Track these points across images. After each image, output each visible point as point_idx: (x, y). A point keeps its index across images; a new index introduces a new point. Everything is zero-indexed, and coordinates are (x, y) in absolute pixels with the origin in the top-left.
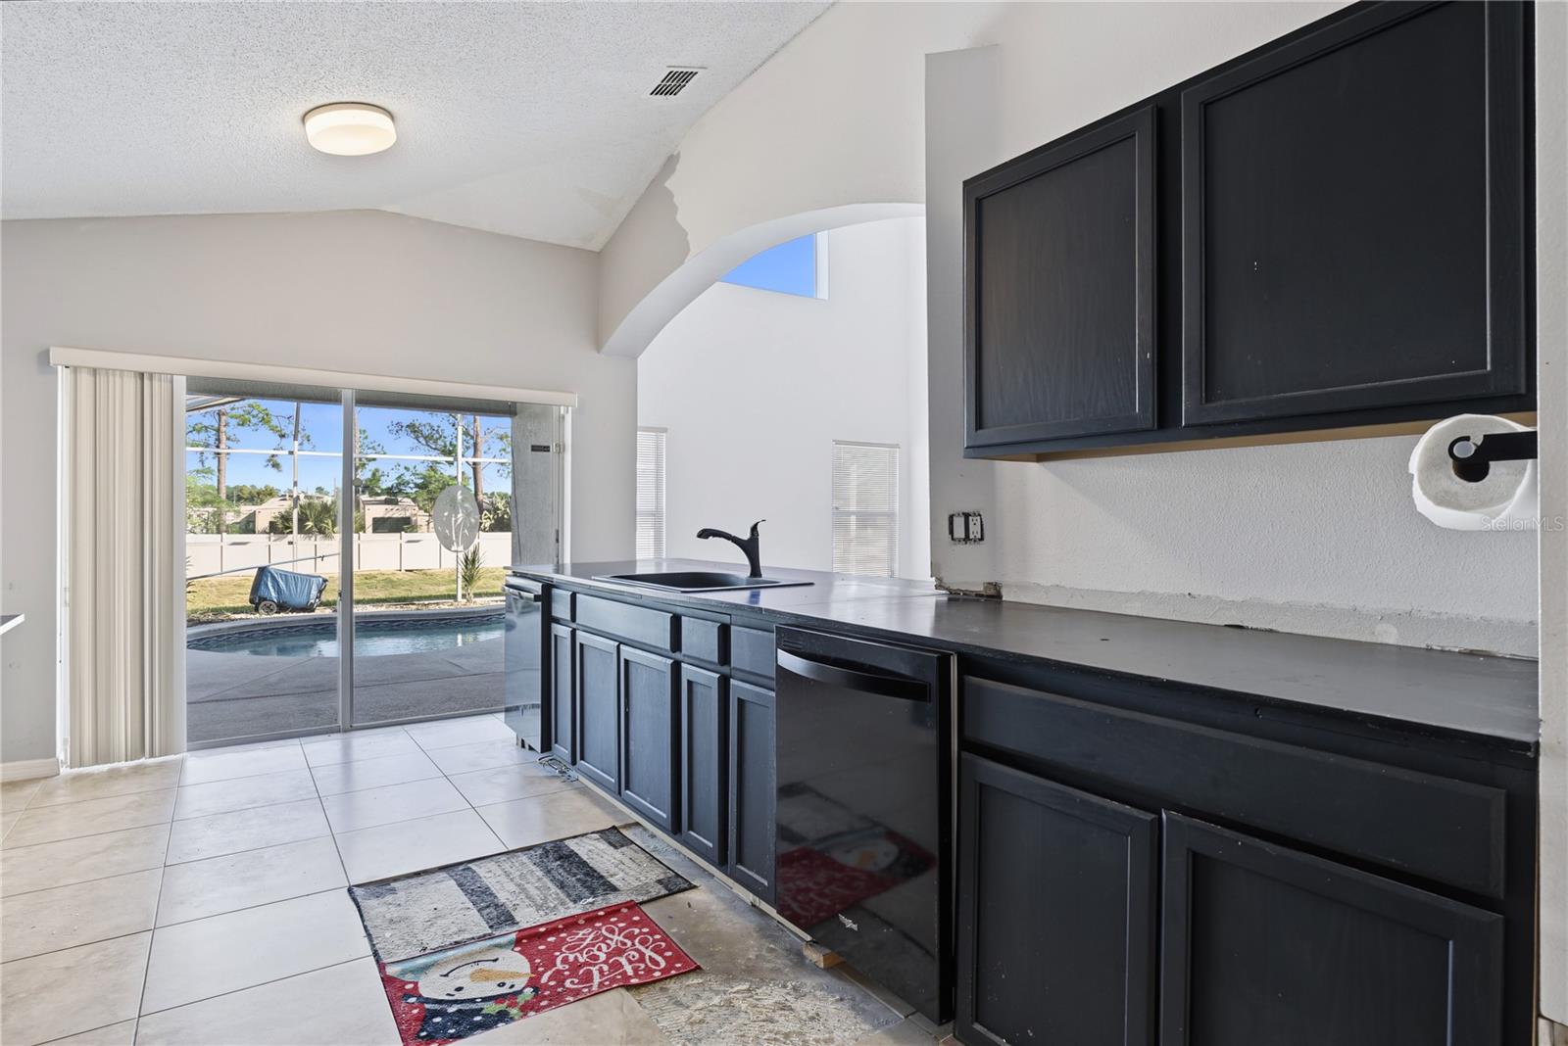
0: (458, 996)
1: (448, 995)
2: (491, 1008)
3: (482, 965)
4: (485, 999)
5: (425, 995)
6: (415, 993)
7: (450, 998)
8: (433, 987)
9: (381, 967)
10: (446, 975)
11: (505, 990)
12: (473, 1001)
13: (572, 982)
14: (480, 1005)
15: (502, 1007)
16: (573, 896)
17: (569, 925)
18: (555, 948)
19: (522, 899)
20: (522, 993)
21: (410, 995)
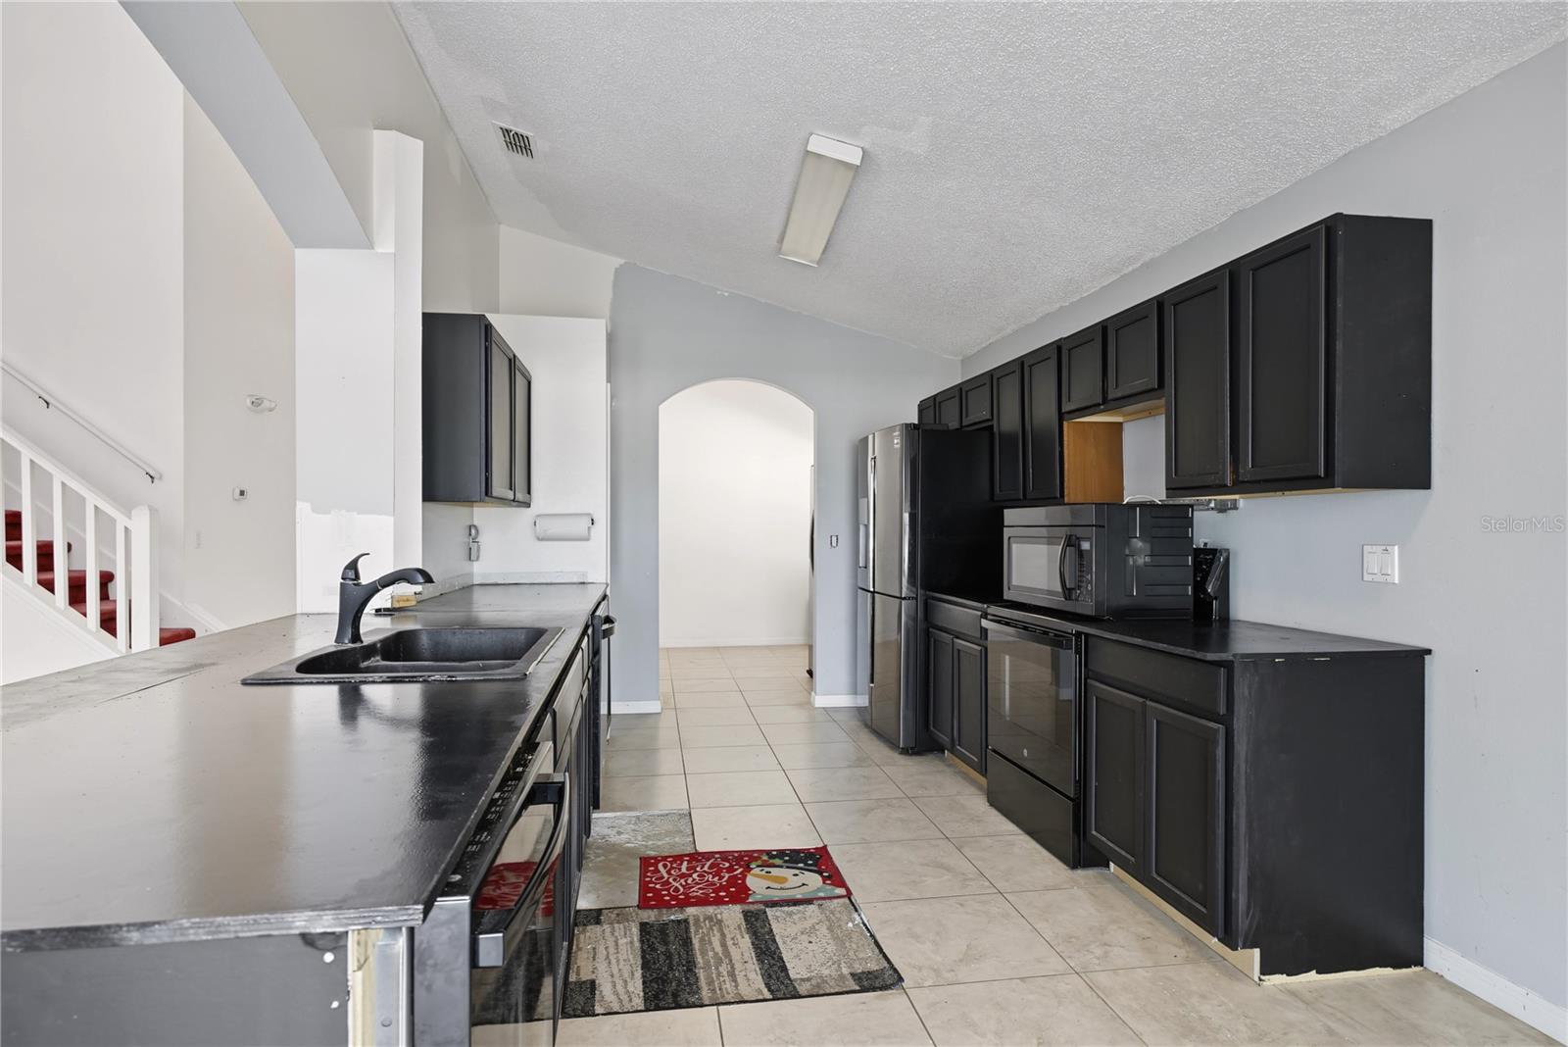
0: (797, 872)
2: (777, 861)
6: (825, 879)
8: (813, 881)
9: (849, 894)
10: (804, 885)
13: (723, 865)
16: (683, 926)
17: (702, 902)
18: (725, 888)
19: (729, 936)
20: (758, 866)
21: (829, 878)
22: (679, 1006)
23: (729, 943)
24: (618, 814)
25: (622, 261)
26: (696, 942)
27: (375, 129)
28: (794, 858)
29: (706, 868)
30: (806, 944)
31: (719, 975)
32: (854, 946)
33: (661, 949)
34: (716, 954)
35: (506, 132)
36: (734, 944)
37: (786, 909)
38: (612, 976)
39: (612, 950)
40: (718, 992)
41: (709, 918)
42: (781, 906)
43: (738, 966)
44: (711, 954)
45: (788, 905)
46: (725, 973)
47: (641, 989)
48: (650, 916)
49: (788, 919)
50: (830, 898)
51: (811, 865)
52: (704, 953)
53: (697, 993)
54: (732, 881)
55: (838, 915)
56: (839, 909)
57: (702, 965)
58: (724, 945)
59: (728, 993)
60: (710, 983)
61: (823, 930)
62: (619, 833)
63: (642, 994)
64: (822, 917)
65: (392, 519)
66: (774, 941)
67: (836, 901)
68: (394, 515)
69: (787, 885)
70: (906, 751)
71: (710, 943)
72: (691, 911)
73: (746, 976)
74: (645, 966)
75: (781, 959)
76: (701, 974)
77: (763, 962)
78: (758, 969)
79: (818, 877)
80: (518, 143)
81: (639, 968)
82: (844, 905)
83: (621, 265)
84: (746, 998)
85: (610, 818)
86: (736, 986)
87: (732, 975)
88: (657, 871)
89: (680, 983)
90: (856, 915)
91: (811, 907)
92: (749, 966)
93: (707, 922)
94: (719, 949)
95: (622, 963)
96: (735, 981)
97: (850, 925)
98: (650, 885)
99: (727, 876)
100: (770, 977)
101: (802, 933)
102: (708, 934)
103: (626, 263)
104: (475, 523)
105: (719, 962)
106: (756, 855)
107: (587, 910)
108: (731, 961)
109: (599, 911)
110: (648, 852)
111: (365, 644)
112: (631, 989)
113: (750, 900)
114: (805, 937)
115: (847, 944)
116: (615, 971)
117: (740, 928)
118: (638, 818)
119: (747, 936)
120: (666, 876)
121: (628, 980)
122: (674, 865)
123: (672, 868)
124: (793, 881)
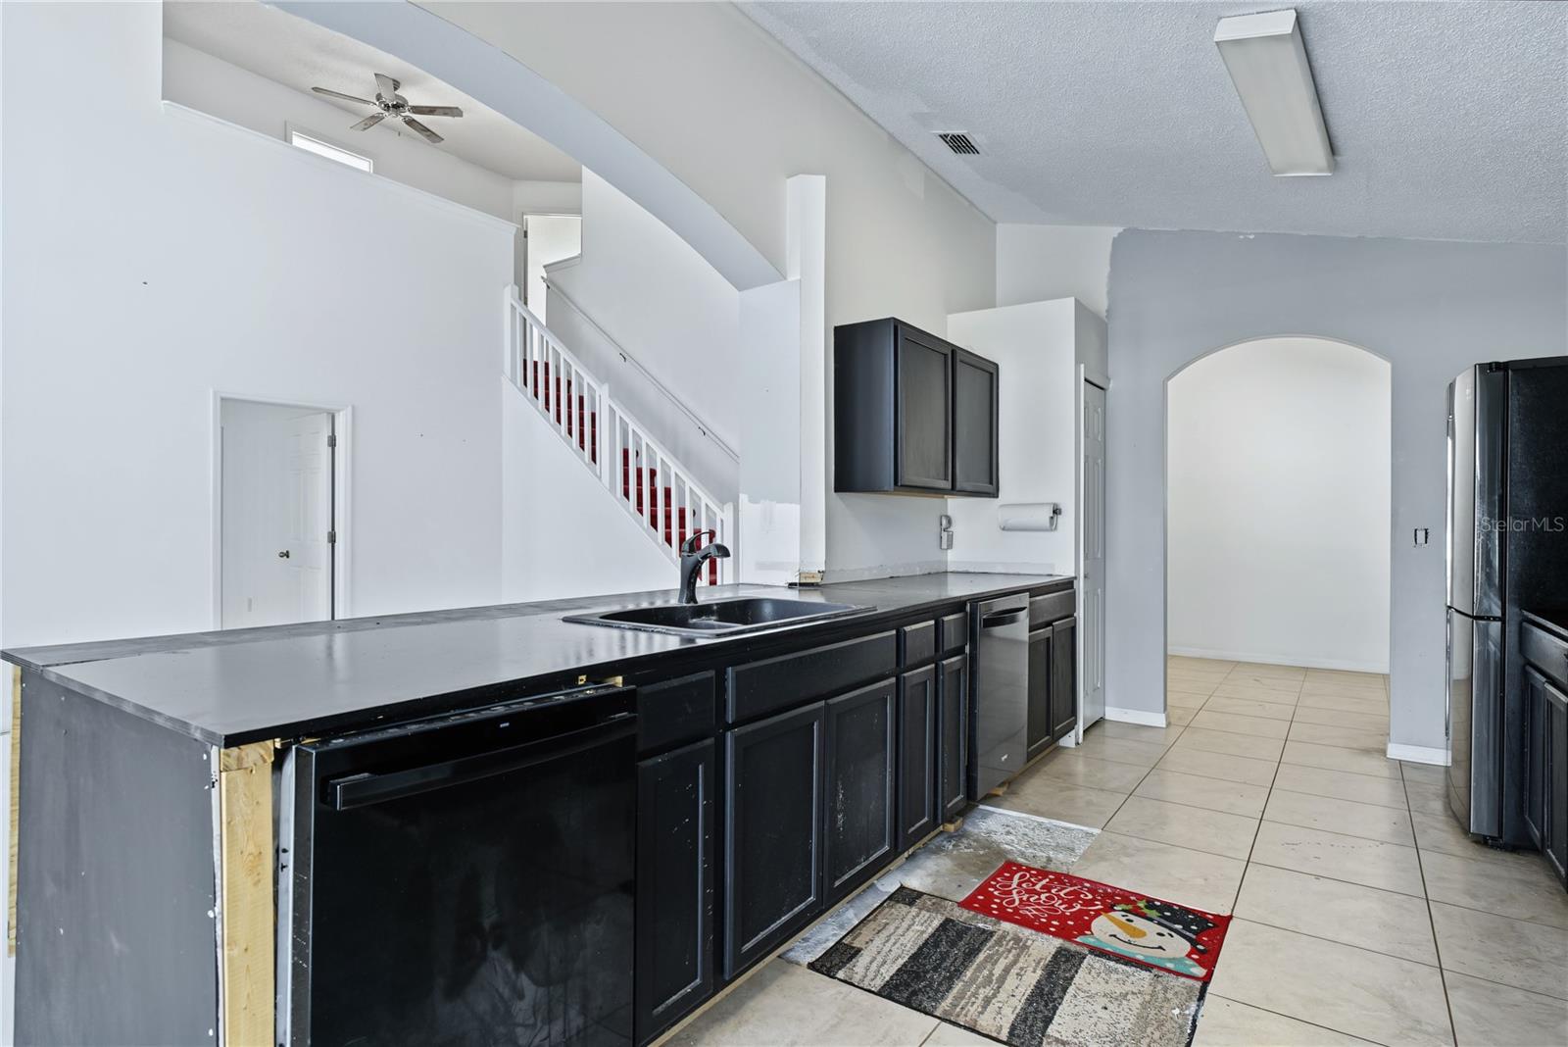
0: (1165, 931)
1: (1172, 936)
2: (1153, 914)
3: (1126, 937)
4: (1151, 920)
5: (1189, 944)
6: (1194, 950)
7: (1173, 933)
8: (1177, 947)
9: (1206, 981)
10: (1160, 948)
11: (1131, 917)
12: (1159, 924)
13: (1086, 896)
14: (1158, 919)
15: (1146, 911)
16: (983, 936)
17: (1026, 922)
18: (1062, 918)
19: (1019, 965)
20: (1123, 910)
21: (1200, 952)
22: (908, 1004)
23: (1014, 971)
24: (1024, 815)
25: (1121, 230)
26: (981, 956)
27: (788, 177)
28: (1173, 916)
29: (1062, 894)
30: (1098, 1008)
31: (975, 995)
32: (1157, 1035)
33: (943, 949)
34: (991, 974)
35: (944, 137)
36: (1018, 974)
37: (1112, 964)
38: (879, 953)
39: (900, 931)
40: (958, 1009)
41: (1017, 940)
42: (1109, 959)
43: (1002, 996)
44: (986, 972)
45: (1117, 961)
46: (981, 997)
47: (891, 974)
48: (963, 915)
49: (1103, 975)
50: (1178, 974)
51: (1191, 931)
52: (979, 969)
53: (936, 1000)
54: (1076, 916)
55: (1169, 996)
56: (1177, 989)
57: (966, 979)
58: (1007, 971)
59: (966, 1016)
60: (961, 996)
61: (1135, 1003)
62: (1008, 833)
63: (887, 978)
64: (1148, 989)
65: (798, 506)
66: (1065, 990)
67: (1182, 979)
68: (800, 503)
69: (1139, 941)
70: (1483, 841)
71: (996, 961)
72: (1006, 926)
73: (1000, 1008)
74: (914, 958)
75: (1055, 1009)
76: (958, 986)
77: (1031, 1004)
78: (1019, 1007)
79: (1187, 946)
80: (960, 144)
81: (908, 957)
82: (1191, 989)
83: (1120, 234)
84: (978, 1028)
85: (1013, 817)
86: (981, 1013)
87: (987, 1001)
88: (1011, 879)
89: (930, 986)
90: (1193, 1006)
91: (1145, 974)
92: (1014, 1002)
93: (1012, 942)
94: (998, 971)
95: (898, 945)
96: (985, 1008)
97: (1177, 1011)
98: (991, 889)
99: (1079, 907)
100: (1025, 1021)
101: (1105, 995)
102: (1001, 955)
103: (1125, 230)
104: (949, 514)
105: (988, 981)
106: (1132, 898)
107: (911, 890)
108: (999, 987)
109: (920, 894)
110: (1019, 859)
111: (700, 603)
112: (882, 970)
113: (1078, 940)
114: (1105, 1001)
115: (1149, 1030)
116: (886, 949)
117: (1039, 963)
118: (1040, 824)
119: (1039, 972)
120: (1014, 885)
121: (888, 962)
122: (1032, 880)
123: (1029, 880)
124: (1152, 939)
